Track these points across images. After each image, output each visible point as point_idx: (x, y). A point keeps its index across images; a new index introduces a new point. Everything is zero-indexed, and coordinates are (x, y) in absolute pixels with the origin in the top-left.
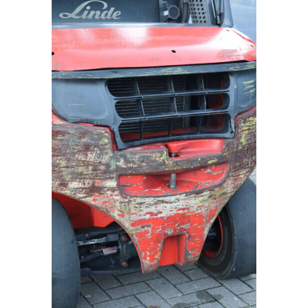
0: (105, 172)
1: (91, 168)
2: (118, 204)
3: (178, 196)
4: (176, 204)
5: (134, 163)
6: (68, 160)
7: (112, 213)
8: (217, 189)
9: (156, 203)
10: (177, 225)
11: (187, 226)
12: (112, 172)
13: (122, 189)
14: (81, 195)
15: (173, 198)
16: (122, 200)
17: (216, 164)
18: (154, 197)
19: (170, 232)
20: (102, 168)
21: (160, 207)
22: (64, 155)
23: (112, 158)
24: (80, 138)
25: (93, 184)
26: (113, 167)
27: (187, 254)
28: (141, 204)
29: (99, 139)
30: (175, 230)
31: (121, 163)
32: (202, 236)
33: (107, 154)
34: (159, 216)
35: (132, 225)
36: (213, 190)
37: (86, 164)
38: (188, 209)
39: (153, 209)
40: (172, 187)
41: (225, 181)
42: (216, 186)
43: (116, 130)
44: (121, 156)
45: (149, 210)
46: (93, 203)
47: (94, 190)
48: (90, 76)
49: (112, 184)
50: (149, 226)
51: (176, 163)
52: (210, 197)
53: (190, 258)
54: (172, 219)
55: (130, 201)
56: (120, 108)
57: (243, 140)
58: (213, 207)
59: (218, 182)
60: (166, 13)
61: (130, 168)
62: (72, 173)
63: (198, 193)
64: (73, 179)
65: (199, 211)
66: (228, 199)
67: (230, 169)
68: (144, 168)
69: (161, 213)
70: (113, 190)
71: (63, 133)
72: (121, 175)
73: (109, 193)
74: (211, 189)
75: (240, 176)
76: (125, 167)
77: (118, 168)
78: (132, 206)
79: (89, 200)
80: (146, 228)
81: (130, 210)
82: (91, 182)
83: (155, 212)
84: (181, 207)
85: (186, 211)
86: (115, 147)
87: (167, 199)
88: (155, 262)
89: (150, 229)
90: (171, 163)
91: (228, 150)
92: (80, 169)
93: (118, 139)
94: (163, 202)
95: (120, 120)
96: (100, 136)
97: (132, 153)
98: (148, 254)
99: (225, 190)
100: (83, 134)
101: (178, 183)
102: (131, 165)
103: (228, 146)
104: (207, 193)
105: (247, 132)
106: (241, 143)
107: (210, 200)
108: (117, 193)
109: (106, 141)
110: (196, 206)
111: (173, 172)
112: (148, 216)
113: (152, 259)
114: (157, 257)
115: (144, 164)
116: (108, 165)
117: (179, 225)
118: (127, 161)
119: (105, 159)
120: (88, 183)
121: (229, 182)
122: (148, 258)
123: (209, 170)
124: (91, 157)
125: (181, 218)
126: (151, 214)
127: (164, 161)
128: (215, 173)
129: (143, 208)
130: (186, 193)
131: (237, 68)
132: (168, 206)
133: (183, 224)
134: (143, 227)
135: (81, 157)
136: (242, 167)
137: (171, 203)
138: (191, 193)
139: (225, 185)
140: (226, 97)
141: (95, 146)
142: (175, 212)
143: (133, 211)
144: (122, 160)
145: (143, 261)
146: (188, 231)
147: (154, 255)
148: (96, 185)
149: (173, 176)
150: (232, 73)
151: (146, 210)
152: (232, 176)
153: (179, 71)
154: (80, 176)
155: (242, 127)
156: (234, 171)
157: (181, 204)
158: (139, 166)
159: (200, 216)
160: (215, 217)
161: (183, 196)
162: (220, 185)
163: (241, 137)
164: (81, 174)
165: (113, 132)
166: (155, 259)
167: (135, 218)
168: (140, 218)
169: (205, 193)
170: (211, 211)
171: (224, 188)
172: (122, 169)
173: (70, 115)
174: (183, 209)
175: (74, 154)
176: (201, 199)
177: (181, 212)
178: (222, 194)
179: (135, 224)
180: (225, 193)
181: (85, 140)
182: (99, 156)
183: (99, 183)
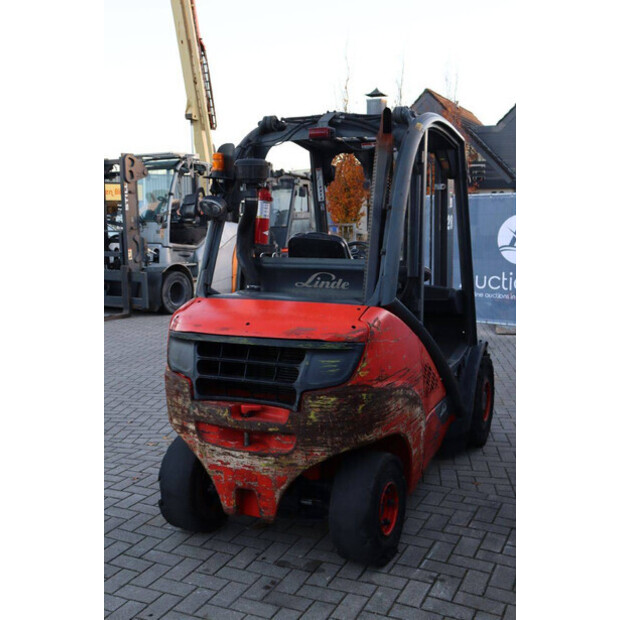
0: (188, 416)
1: (180, 410)
2: (197, 445)
3: (242, 453)
4: (241, 460)
5: (205, 414)
6: (171, 400)
7: (195, 452)
8: (283, 458)
9: (224, 454)
10: (245, 480)
11: (255, 484)
12: (191, 417)
13: (200, 433)
14: (179, 431)
15: (238, 454)
16: (200, 443)
17: (285, 434)
18: (223, 448)
19: (240, 484)
20: (186, 411)
21: (228, 458)
22: (169, 395)
23: (190, 405)
25: (183, 423)
26: (192, 413)
28: (213, 450)
30: (244, 484)
31: (196, 411)
32: (273, 499)
33: (188, 401)
34: (228, 466)
35: (210, 468)
36: (279, 458)
37: (179, 406)
38: (253, 468)
39: (222, 458)
40: (245, 444)
41: (292, 452)
42: (282, 455)
43: (194, 383)
44: (197, 405)
45: (218, 458)
46: (184, 439)
47: (184, 429)
49: (192, 427)
50: (221, 472)
51: (237, 423)
52: (276, 463)
53: (264, 515)
54: (238, 472)
55: (205, 446)
56: (201, 366)
57: (312, 416)
58: (281, 473)
59: (286, 451)
61: (202, 417)
62: (173, 411)
63: (262, 456)
64: (174, 417)
65: (265, 474)
66: (300, 472)
67: (297, 442)
68: (212, 420)
69: (229, 464)
70: (192, 431)
72: (197, 421)
73: (191, 434)
74: (276, 456)
75: (315, 453)
76: (199, 415)
77: (195, 415)
78: (207, 450)
79: (182, 436)
80: (219, 474)
81: (206, 453)
82: (182, 421)
83: (225, 462)
84: (246, 464)
85: (251, 469)
86: (193, 398)
87: (233, 453)
88: (231, 507)
89: (223, 476)
90: (234, 420)
91: (291, 423)
94: (229, 454)
95: (197, 375)
96: (183, 388)
97: (203, 404)
98: (225, 497)
99: (294, 462)
100: (176, 381)
102: (202, 414)
104: (271, 459)
105: (318, 410)
106: (311, 420)
107: (276, 467)
108: (196, 435)
109: (187, 390)
110: (261, 468)
112: (219, 464)
113: (229, 503)
115: (211, 416)
116: (189, 411)
117: (247, 481)
118: (200, 411)
119: (187, 405)
121: (298, 454)
122: (226, 502)
123: (278, 438)
124: (180, 401)
125: (247, 474)
126: (222, 462)
127: (227, 418)
128: (285, 443)
129: (215, 454)
130: (249, 452)
131: (310, 345)
132: (234, 459)
133: (251, 480)
134: (217, 472)
135: (176, 400)
137: (236, 457)
138: (255, 454)
139: (294, 457)
141: (181, 393)
142: (241, 467)
143: (208, 455)
144: (197, 409)
145: (222, 502)
146: (257, 489)
147: (229, 501)
149: (246, 434)
150: (308, 350)
151: (217, 458)
152: (302, 450)
154: (176, 415)
155: (309, 403)
156: (304, 446)
157: (246, 461)
158: (208, 417)
159: (268, 479)
160: (285, 485)
161: (247, 455)
162: (287, 455)
163: (309, 413)
164: (176, 413)
165: (191, 385)
166: (231, 504)
167: (210, 461)
168: (214, 463)
169: (269, 458)
170: (279, 477)
171: (292, 459)
172: (197, 416)
173: (172, 365)
174: (249, 467)
175: (172, 396)
176: (266, 462)
177: (247, 469)
178: (291, 465)
179: (212, 466)
180: (295, 465)
181: (176, 386)
182: (184, 401)
183: (185, 424)
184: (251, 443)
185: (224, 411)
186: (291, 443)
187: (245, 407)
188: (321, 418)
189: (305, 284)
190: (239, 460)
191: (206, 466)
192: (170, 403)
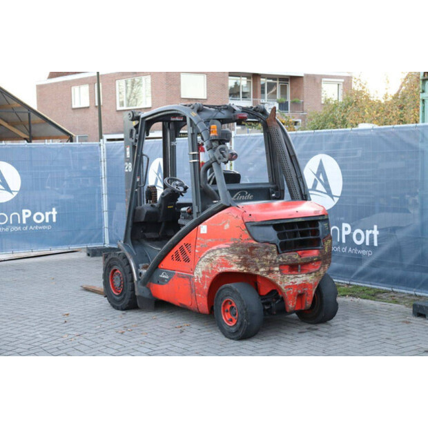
0: (275, 264)
1: (269, 262)
2: (279, 278)
4: (302, 279)
5: (286, 259)
6: (259, 259)
8: (317, 273)
9: (294, 278)
10: (302, 288)
11: (306, 289)
12: (277, 264)
13: (281, 271)
14: (265, 274)
15: (301, 276)
16: (281, 276)
17: (317, 261)
18: (293, 275)
19: (300, 292)
20: (273, 262)
21: (296, 279)
23: (277, 257)
25: (270, 269)
26: (278, 261)
27: (306, 303)
28: (288, 278)
30: (302, 291)
31: (281, 260)
32: (312, 295)
33: (275, 255)
34: (296, 284)
37: (267, 260)
38: (307, 281)
39: (293, 281)
40: (299, 271)
41: (320, 269)
42: (317, 271)
43: (278, 245)
44: (281, 256)
46: (269, 278)
47: (270, 272)
48: (267, 223)
49: (277, 269)
50: (291, 289)
51: (301, 260)
52: (315, 276)
53: (308, 305)
54: (301, 286)
55: (284, 277)
56: (279, 236)
58: (316, 281)
59: (317, 269)
60: (274, 195)
61: (284, 262)
62: (261, 265)
63: (310, 273)
64: (261, 268)
65: (311, 282)
66: (321, 278)
67: (322, 263)
69: (296, 282)
70: (277, 272)
71: (257, 247)
72: (281, 265)
74: (315, 272)
77: (280, 262)
79: (268, 276)
86: (278, 253)
87: (299, 276)
90: (299, 259)
91: (321, 255)
92: (264, 263)
93: (279, 249)
94: (297, 277)
95: (280, 241)
96: (273, 248)
97: (285, 255)
98: (291, 302)
99: (320, 273)
100: (266, 247)
101: (301, 270)
103: (321, 252)
104: (313, 274)
105: (328, 246)
106: (326, 252)
107: (315, 278)
108: (279, 273)
109: (275, 250)
110: (310, 280)
111: (300, 264)
112: (291, 284)
113: (293, 304)
114: (295, 303)
115: (290, 260)
116: (275, 261)
118: (283, 259)
119: (275, 258)
120: (268, 269)
121: (322, 269)
122: (291, 304)
123: (313, 264)
124: (269, 257)
125: (304, 285)
126: (292, 282)
127: (297, 259)
128: (316, 266)
129: (289, 280)
131: (322, 218)
134: (289, 289)
135: (265, 257)
136: (326, 263)
138: (308, 274)
139: (320, 271)
140: (318, 231)
141: (270, 252)
142: (301, 282)
143: (285, 281)
144: (281, 258)
145: (289, 305)
146: (307, 292)
147: (293, 302)
149: (299, 266)
150: (319, 220)
152: (323, 267)
153: (300, 220)
154: (263, 266)
155: (325, 244)
156: (323, 265)
157: (304, 278)
158: (288, 261)
159: (311, 285)
160: (317, 286)
161: (304, 275)
163: (325, 249)
165: (277, 247)
167: (286, 284)
168: (288, 285)
170: (315, 283)
173: (260, 239)
174: (305, 281)
175: (262, 256)
176: (311, 276)
179: (286, 287)
180: (320, 275)
181: (266, 250)
182: (272, 256)
183: (272, 269)
185: (296, 255)
186: (318, 265)
187: (299, 253)
190: (300, 279)
191: (283, 288)
192: (257, 260)
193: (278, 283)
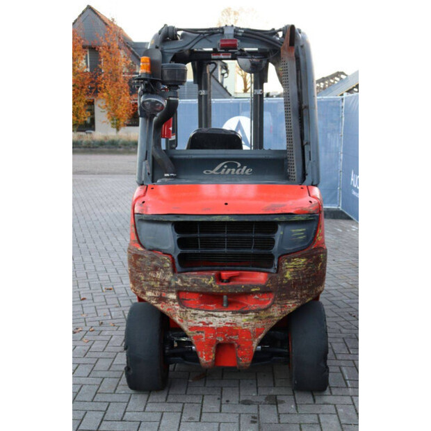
0: (168, 288)
1: (159, 283)
2: (178, 312)
3: (225, 313)
4: (224, 319)
5: (188, 283)
6: (145, 276)
7: (174, 318)
8: (262, 312)
9: (207, 316)
10: (226, 335)
11: (234, 337)
12: (171, 288)
13: (180, 301)
14: (154, 302)
15: (221, 314)
16: (181, 309)
17: (263, 293)
18: (205, 311)
19: (220, 340)
20: (166, 284)
21: (211, 319)
22: (143, 272)
23: (172, 277)
24: (152, 261)
25: (161, 295)
26: (173, 285)
27: (238, 359)
28: (195, 314)
29: (164, 263)
30: (225, 339)
31: (179, 282)
32: (251, 348)
33: (168, 274)
34: (210, 326)
35: (190, 329)
36: (258, 313)
37: (156, 280)
38: (235, 324)
39: (205, 320)
40: (225, 305)
41: (270, 307)
42: (262, 310)
43: (176, 258)
44: (179, 277)
46: (161, 308)
47: (161, 299)
49: (173, 296)
50: (202, 332)
51: (222, 288)
52: (256, 317)
53: (241, 363)
54: (221, 330)
55: (186, 311)
57: (288, 276)
58: (260, 325)
59: (263, 307)
61: (186, 287)
62: (148, 285)
63: (244, 313)
64: (149, 290)
65: (246, 328)
66: (275, 322)
67: (275, 298)
68: (196, 288)
69: (212, 323)
70: (174, 301)
71: (142, 257)
72: (180, 291)
73: (171, 303)
74: (257, 311)
75: (288, 305)
76: (181, 285)
77: (177, 286)
78: (188, 314)
79: (159, 306)
80: (200, 333)
81: (187, 318)
82: (159, 293)
83: (207, 322)
84: (228, 321)
85: (233, 325)
86: (174, 271)
87: (216, 314)
88: (210, 360)
89: (204, 335)
90: (217, 286)
91: (271, 283)
92: (152, 283)
93: (177, 265)
94: (212, 315)
95: (179, 251)
96: (164, 262)
97: (186, 275)
98: (204, 353)
99: (271, 314)
100: (153, 259)
102: (186, 284)
103: (271, 279)
104: (252, 315)
105: (292, 270)
106: (286, 278)
107: (256, 320)
108: (177, 303)
109: (168, 265)
110: (243, 323)
112: (201, 325)
113: (207, 358)
114: (211, 357)
115: (196, 285)
116: (169, 283)
117: (228, 336)
118: (183, 281)
119: (168, 278)
120: (157, 294)
121: (275, 308)
122: (204, 357)
123: (256, 297)
124: (159, 275)
125: (230, 330)
126: (204, 323)
127: (211, 284)
128: (263, 300)
129: (197, 317)
130: (232, 312)
131: (284, 218)
132: (217, 319)
133: (232, 335)
134: (198, 332)
135: (152, 274)
136: (289, 298)
137: (219, 317)
138: (237, 312)
139: (271, 310)
141: (161, 268)
142: (223, 325)
143: (189, 319)
144: (180, 280)
145: (200, 358)
146: (237, 341)
147: (208, 356)
148: (163, 296)
149: (225, 297)
150: (280, 222)
151: (199, 320)
152: (278, 304)
154: (152, 288)
155: (286, 265)
156: (280, 300)
157: (229, 319)
158: (192, 286)
159: (248, 332)
160: (262, 335)
161: (230, 313)
162: (265, 310)
163: (285, 273)
164: (153, 286)
165: (173, 259)
166: (210, 358)
167: (191, 324)
168: (195, 325)
169: (250, 314)
170: (258, 329)
171: (270, 312)
172: (180, 286)
173: (147, 244)
174: (231, 324)
175: (148, 272)
176: (247, 318)
177: (229, 325)
178: (269, 317)
179: (191, 329)
180: (272, 317)
181: (154, 263)
182: (164, 275)
183: (164, 295)
184: (230, 303)
185: (210, 279)
186: (268, 300)
187: (225, 274)
188: (294, 276)
189: (214, 172)
190: (221, 319)
191: (186, 329)
192: (143, 278)
193: (177, 319)
